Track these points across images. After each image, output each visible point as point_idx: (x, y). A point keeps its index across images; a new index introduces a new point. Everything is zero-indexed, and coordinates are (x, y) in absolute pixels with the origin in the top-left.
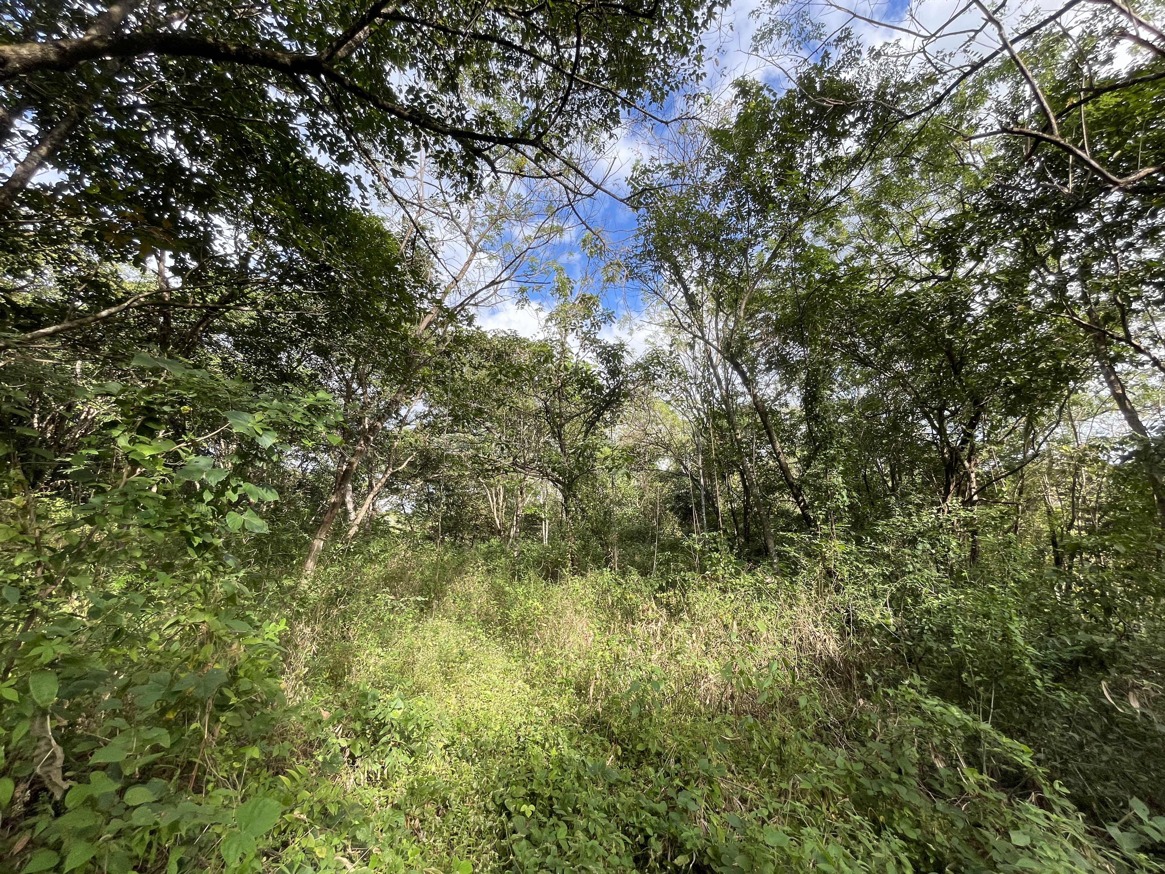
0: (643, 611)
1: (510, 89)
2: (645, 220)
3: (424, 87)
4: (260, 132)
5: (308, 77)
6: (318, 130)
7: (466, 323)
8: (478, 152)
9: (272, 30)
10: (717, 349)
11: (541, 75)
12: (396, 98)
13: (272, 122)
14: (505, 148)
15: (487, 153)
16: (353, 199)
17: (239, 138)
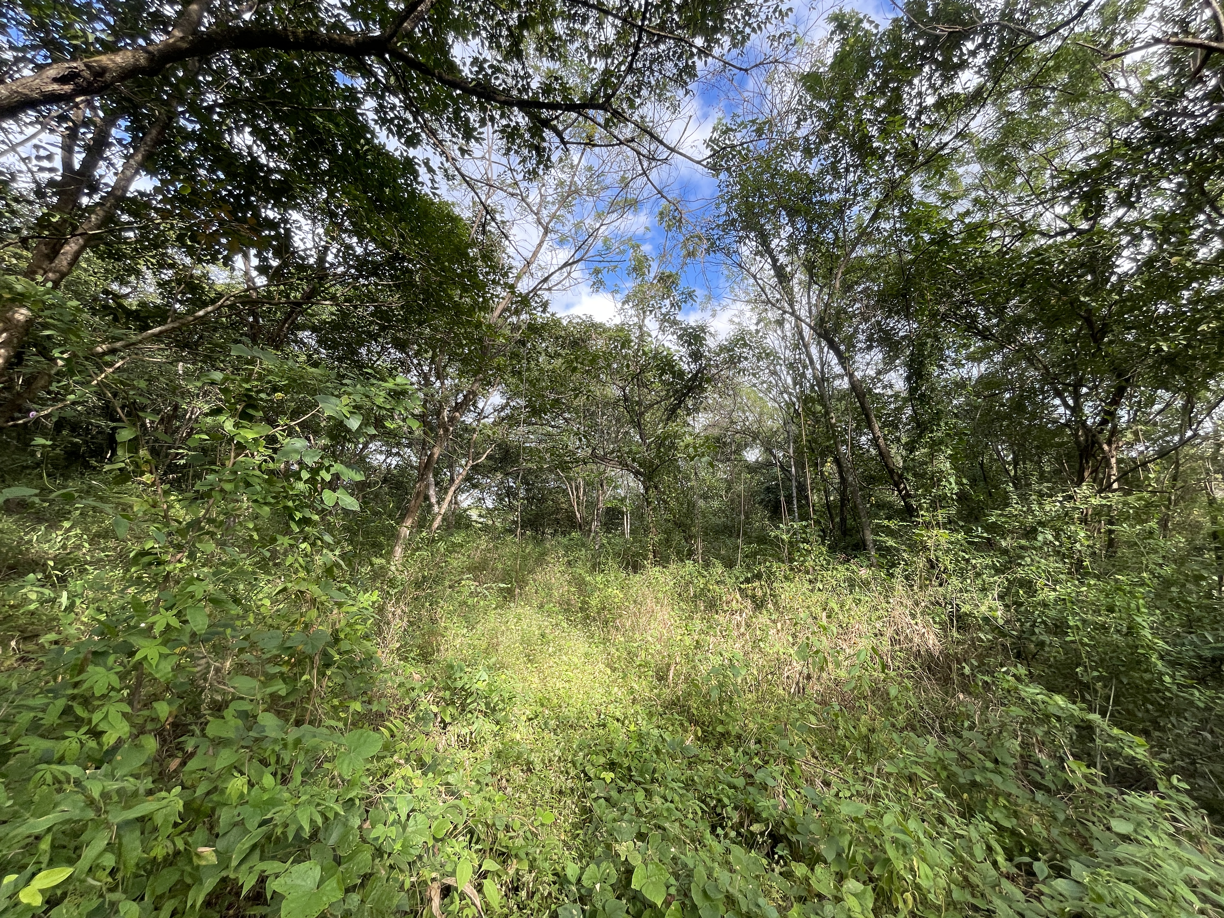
0: (728, 603)
1: (576, 50)
2: (727, 186)
3: (489, 58)
4: (331, 121)
5: (373, 57)
6: (385, 113)
7: (540, 309)
8: (546, 123)
9: (336, 12)
10: (809, 325)
11: (609, 33)
12: (460, 71)
13: (341, 109)
14: (574, 115)
15: (555, 122)
16: (423, 184)
17: (311, 129)
